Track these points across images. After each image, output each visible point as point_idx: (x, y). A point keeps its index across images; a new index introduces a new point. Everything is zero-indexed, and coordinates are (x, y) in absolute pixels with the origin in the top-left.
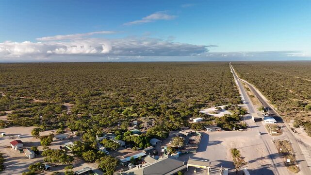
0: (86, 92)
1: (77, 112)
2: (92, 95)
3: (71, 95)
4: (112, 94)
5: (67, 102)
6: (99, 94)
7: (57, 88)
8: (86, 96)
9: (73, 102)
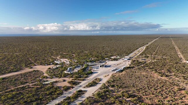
0: (79, 51)
1: (76, 56)
2: (81, 52)
3: (74, 52)
4: (87, 52)
5: (73, 54)
6: (83, 52)
7: (69, 50)
8: (79, 52)
9: (75, 54)
